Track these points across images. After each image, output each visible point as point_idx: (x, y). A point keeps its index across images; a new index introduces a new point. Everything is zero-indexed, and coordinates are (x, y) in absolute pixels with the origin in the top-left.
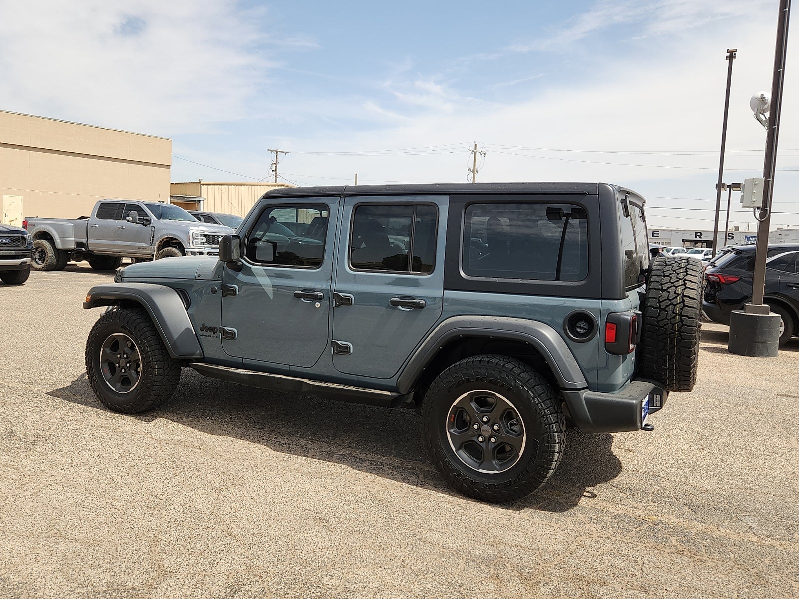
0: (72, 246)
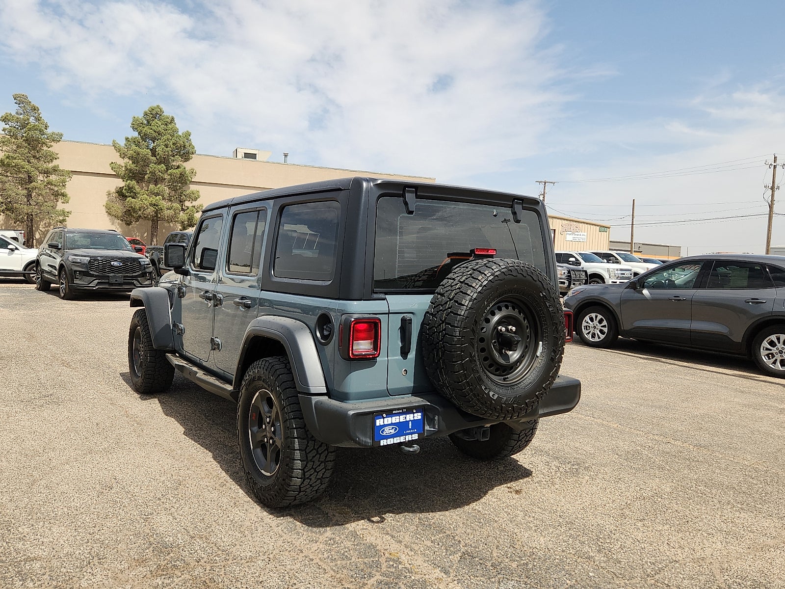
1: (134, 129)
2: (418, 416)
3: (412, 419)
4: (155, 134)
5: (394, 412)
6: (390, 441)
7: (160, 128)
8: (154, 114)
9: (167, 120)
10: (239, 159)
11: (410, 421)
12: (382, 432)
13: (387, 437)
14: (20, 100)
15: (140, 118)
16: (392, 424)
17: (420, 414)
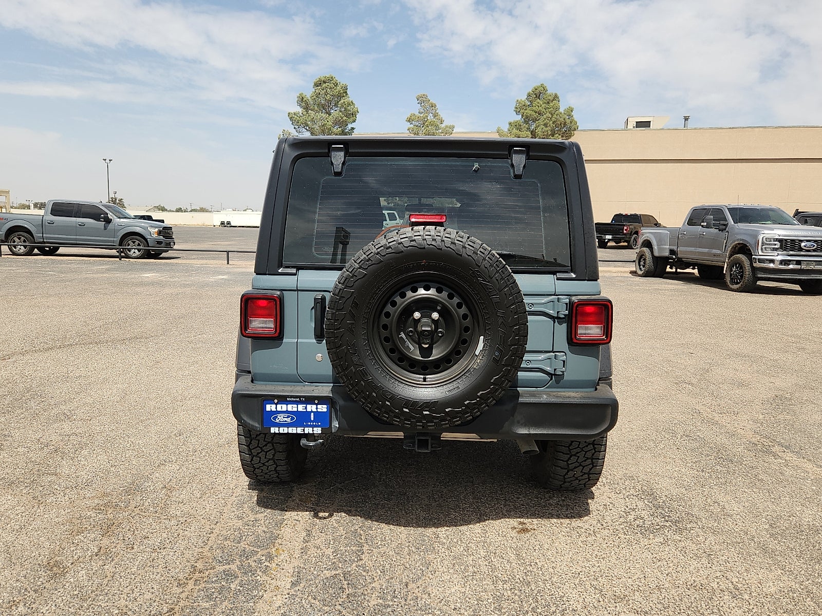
0: (667, 254)
1: (517, 113)
2: (323, 408)
3: (314, 410)
4: (535, 115)
5: (288, 399)
6: (284, 430)
7: (540, 108)
8: (538, 94)
9: (550, 98)
10: (630, 130)
11: (312, 412)
12: (275, 418)
13: (279, 425)
14: (422, 100)
15: (523, 100)
16: (287, 412)
17: (325, 406)
